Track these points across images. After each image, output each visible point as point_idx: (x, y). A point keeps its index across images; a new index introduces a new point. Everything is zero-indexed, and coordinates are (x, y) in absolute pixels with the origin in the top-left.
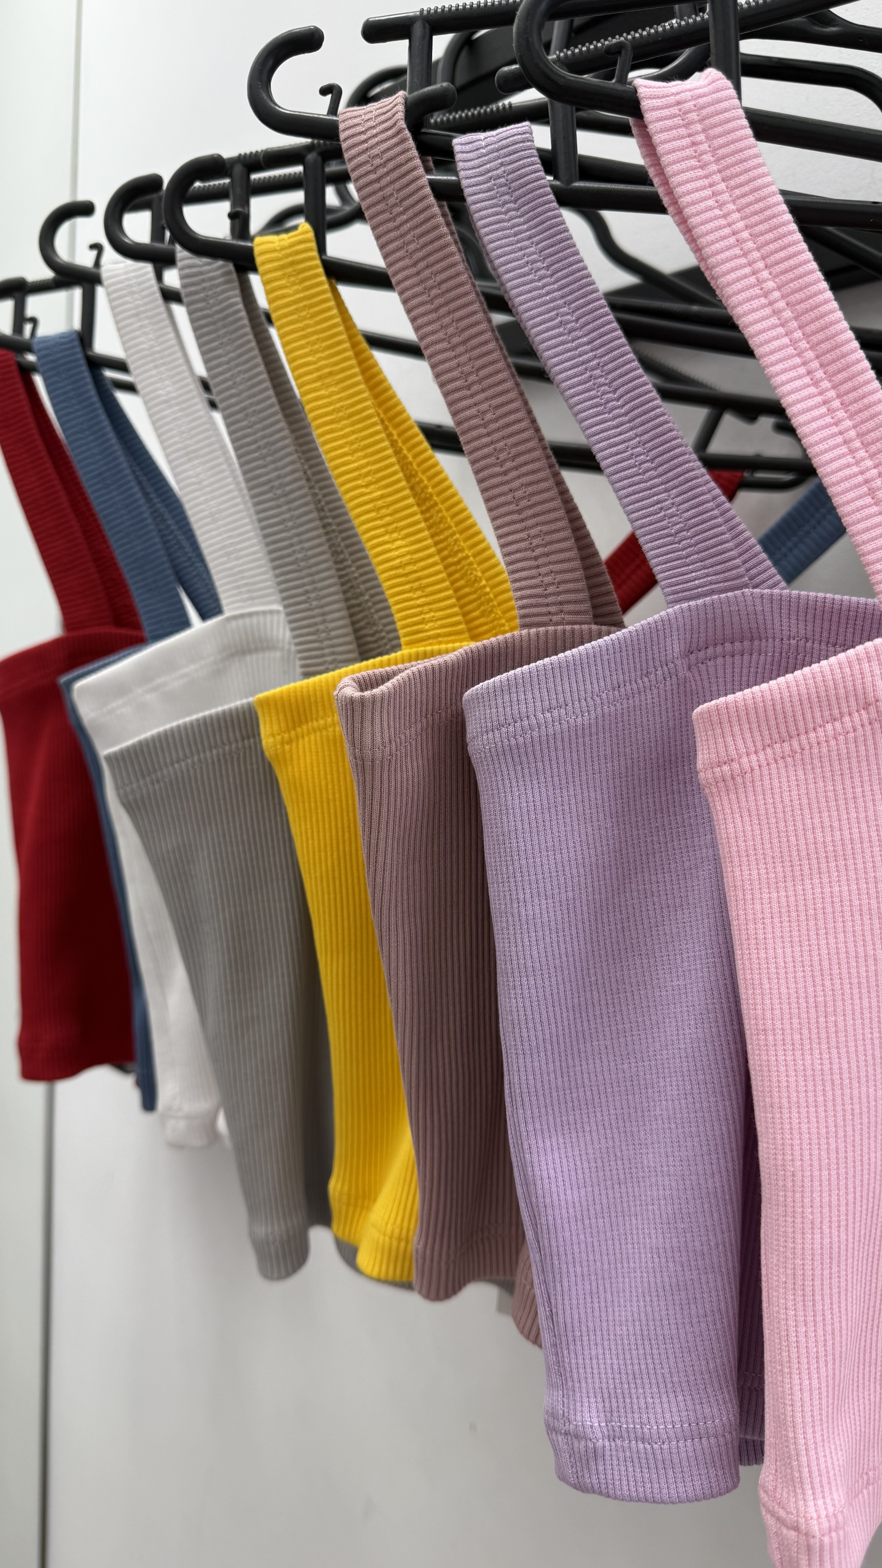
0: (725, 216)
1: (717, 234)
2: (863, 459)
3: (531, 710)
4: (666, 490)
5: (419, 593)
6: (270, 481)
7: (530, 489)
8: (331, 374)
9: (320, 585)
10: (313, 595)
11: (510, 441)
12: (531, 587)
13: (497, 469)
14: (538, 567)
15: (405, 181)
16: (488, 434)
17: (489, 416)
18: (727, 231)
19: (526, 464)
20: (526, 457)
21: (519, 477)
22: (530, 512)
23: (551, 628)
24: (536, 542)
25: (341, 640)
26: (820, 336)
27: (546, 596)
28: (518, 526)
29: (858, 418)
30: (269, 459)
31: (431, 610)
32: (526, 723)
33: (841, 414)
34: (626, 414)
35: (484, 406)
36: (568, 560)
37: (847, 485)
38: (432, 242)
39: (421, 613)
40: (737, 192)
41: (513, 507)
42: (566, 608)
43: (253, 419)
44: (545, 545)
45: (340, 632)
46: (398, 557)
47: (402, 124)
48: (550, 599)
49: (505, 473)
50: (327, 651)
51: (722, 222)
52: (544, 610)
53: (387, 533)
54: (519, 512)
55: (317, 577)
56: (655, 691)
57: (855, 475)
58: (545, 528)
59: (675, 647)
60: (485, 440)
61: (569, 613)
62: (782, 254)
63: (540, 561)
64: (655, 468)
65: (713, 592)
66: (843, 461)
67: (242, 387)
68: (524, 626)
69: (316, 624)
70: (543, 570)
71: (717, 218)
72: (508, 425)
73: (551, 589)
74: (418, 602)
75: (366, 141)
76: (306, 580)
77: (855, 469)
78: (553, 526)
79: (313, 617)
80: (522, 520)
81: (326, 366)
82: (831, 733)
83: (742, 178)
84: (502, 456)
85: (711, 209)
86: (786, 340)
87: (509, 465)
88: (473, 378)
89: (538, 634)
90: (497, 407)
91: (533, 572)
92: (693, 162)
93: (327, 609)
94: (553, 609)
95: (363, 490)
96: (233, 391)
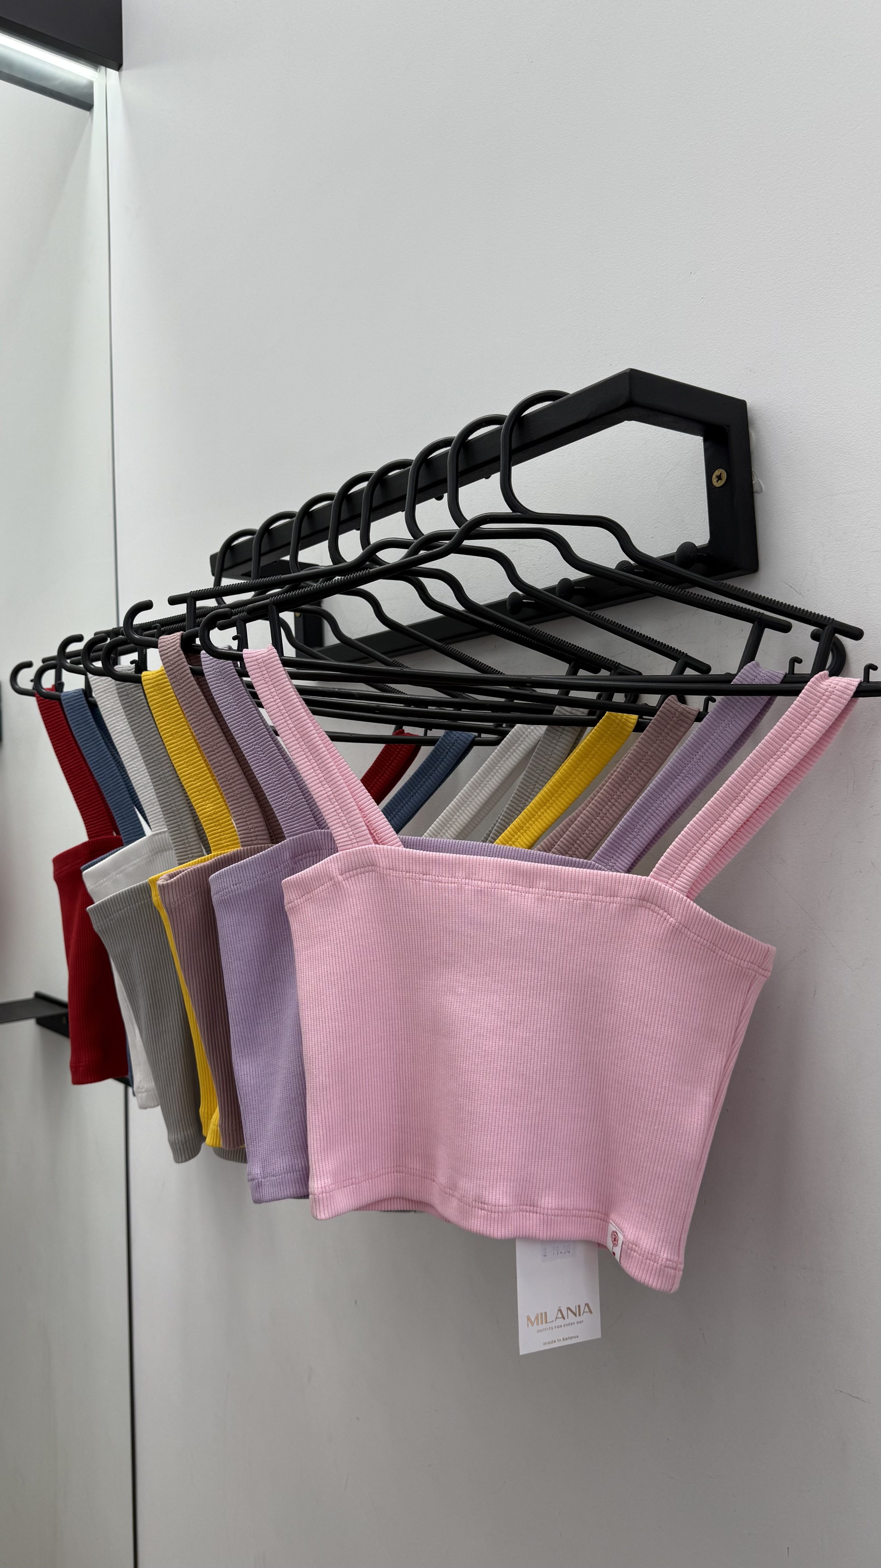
0: (275, 701)
1: (272, 708)
2: (327, 788)
3: (229, 885)
4: (284, 792)
5: (219, 827)
6: (160, 775)
7: (240, 790)
8: (176, 732)
9: (184, 822)
10: (181, 827)
11: (231, 771)
12: (244, 830)
13: (228, 783)
14: (246, 821)
15: (182, 670)
16: (223, 769)
17: (222, 762)
18: (275, 706)
19: (237, 780)
20: (237, 778)
21: (236, 786)
22: (241, 799)
23: (252, 846)
24: (244, 811)
25: (195, 847)
26: (309, 744)
27: (250, 833)
28: (237, 805)
29: (324, 773)
30: (159, 766)
31: (224, 834)
32: (227, 890)
33: (319, 772)
34: (268, 762)
35: (220, 758)
36: (258, 818)
37: (321, 798)
38: (194, 695)
39: (220, 836)
40: (279, 692)
41: (235, 798)
42: (258, 837)
43: (151, 748)
44: (248, 812)
45: (195, 843)
46: (209, 811)
47: (179, 648)
48: (252, 835)
49: (230, 784)
50: (189, 852)
51: (274, 703)
52: (250, 839)
53: (204, 801)
54: (237, 799)
55: (183, 818)
56: (281, 873)
57: (324, 794)
58: (247, 806)
59: (287, 855)
60: (221, 771)
61: (260, 840)
62: (295, 714)
63: (247, 819)
64: (280, 784)
65: (303, 832)
66: (319, 789)
67: (145, 734)
68: (242, 846)
69: (184, 840)
70: (248, 823)
71: (272, 702)
72: (229, 766)
73: (252, 830)
74: (218, 831)
75: (167, 653)
76: (178, 820)
77: (324, 792)
78: (251, 805)
79: (182, 837)
80: (239, 803)
81: (175, 729)
82: (321, 890)
83: (280, 687)
84: (229, 778)
85: (270, 698)
86: (298, 746)
87: (231, 781)
88: (215, 747)
89: (247, 849)
90: (225, 758)
91: (245, 823)
92: (263, 682)
93: (188, 833)
94: (253, 838)
95: (193, 782)
96: (142, 736)
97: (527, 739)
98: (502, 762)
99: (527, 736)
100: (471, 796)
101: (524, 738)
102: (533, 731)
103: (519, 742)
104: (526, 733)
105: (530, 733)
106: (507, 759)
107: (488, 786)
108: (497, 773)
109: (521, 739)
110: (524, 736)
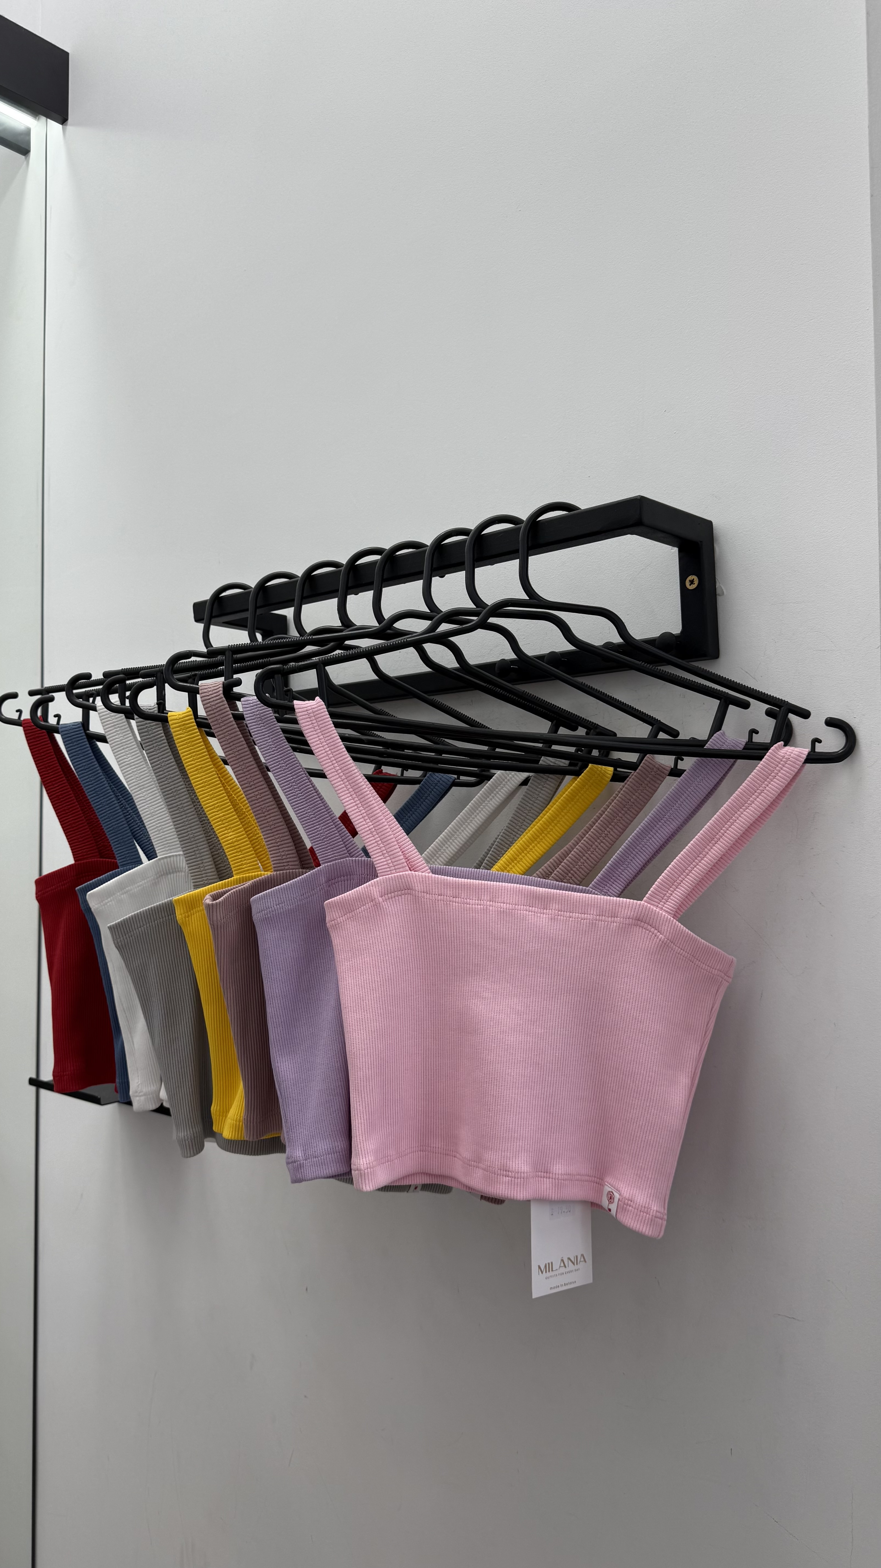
0: (323, 746)
1: (321, 752)
2: (368, 822)
3: (272, 904)
4: (319, 825)
5: (240, 853)
7: (274, 822)
8: (201, 768)
9: (200, 848)
10: (197, 852)
11: (267, 805)
12: (277, 857)
13: (262, 815)
14: (279, 849)
15: (224, 715)
16: (258, 803)
17: (258, 797)
18: (324, 751)
19: (272, 813)
20: (272, 811)
21: (270, 818)
22: (275, 830)
23: (285, 871)
24: (278, 840)
25: (210, 871)
26: (354, 784)
27: (283, 860)
28: (271, 835)
29: (367, 809)
31: (245, 860)
32: (270, 909)
33: (361, 808)
34: (304, 798)
35: (256, 793)
36: (290, 846)
37: (364, 831)
38: (235, 737)
39: (241, 861)
40: (327, 739)
41: (269, 828)
42: (290, 863)
44: (281, 841)
45: (209, 867)
46: (231, 839)
47: (222, 695)
48: (284, 861)
49: (265, 816)
51: (322, 748)
52: (282, 865)
53: (226, 829)
54: (271, 830)
55: (199, 845)
56: (317, 895)
57: (366, 828)
58: (281, 835)
59: (323, 880)
60: (257, 805)
61: (291, 865)
62: (341, 758)
63: (280, 847)
64: (315, 817)
65: (336, 859)
66: (362, 823)
68: (275, 871)
70: (281, 850)
71: (320, 747)
72: (265, 800)
73: (284, 857)
74: (240, 857)
75: (209, 699)
77: (366, 826)
78: (284, 835)
79: (198, 861)
80: (273, 833)
81: (200, 765)
83: (328, 734)
84: (264, 810)
85: (319, 744)
86: (343, 785)
87: (266, 813)
88: (252, 783)
89: (280, 874)
90: (261, 793)
91: (278, 851)
92: (312, 729)
93: (203, 858)
94: (285, 864)
97: (508, 783)
98: (486, 802)
99: (509, 780)
100: (458, 831)
101: (506, 782)
102: (513, 777)
103: (502, 785)
104: (508, 778)
105: (511, 778)
106: (491, 799)
107: (473, 822)
108: (482, 812)
109: (504, 783)
110: (506, 780)
